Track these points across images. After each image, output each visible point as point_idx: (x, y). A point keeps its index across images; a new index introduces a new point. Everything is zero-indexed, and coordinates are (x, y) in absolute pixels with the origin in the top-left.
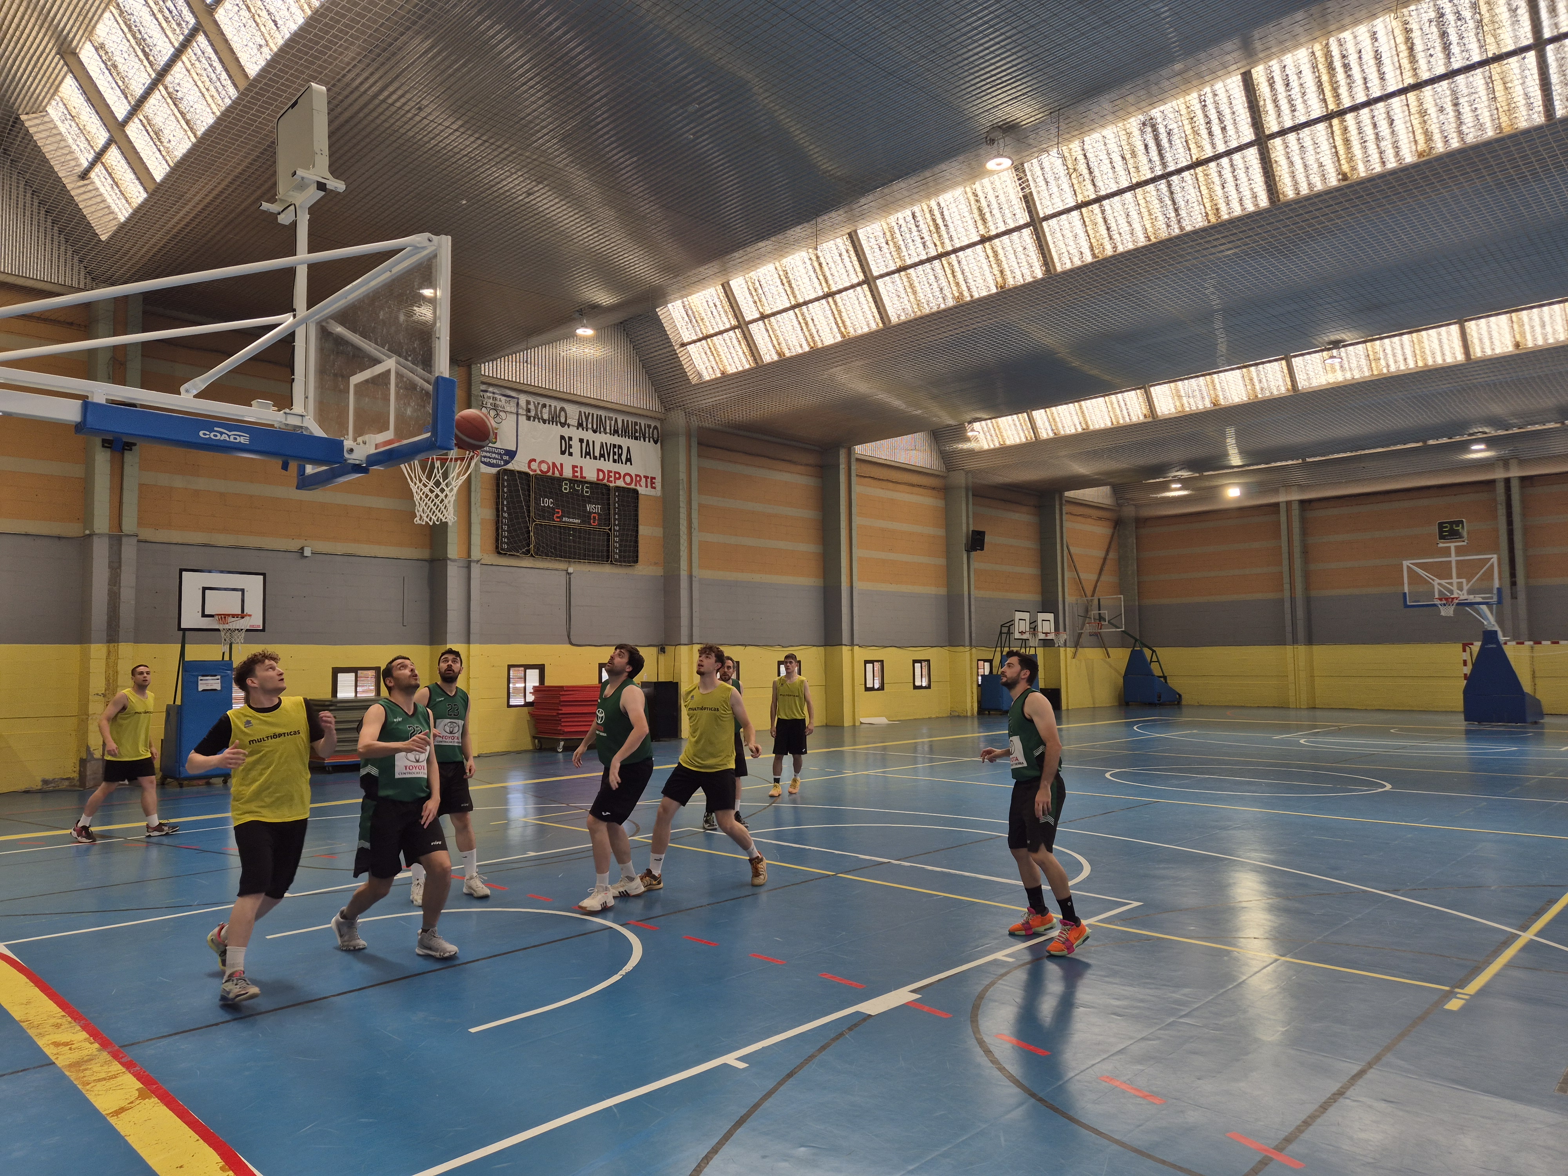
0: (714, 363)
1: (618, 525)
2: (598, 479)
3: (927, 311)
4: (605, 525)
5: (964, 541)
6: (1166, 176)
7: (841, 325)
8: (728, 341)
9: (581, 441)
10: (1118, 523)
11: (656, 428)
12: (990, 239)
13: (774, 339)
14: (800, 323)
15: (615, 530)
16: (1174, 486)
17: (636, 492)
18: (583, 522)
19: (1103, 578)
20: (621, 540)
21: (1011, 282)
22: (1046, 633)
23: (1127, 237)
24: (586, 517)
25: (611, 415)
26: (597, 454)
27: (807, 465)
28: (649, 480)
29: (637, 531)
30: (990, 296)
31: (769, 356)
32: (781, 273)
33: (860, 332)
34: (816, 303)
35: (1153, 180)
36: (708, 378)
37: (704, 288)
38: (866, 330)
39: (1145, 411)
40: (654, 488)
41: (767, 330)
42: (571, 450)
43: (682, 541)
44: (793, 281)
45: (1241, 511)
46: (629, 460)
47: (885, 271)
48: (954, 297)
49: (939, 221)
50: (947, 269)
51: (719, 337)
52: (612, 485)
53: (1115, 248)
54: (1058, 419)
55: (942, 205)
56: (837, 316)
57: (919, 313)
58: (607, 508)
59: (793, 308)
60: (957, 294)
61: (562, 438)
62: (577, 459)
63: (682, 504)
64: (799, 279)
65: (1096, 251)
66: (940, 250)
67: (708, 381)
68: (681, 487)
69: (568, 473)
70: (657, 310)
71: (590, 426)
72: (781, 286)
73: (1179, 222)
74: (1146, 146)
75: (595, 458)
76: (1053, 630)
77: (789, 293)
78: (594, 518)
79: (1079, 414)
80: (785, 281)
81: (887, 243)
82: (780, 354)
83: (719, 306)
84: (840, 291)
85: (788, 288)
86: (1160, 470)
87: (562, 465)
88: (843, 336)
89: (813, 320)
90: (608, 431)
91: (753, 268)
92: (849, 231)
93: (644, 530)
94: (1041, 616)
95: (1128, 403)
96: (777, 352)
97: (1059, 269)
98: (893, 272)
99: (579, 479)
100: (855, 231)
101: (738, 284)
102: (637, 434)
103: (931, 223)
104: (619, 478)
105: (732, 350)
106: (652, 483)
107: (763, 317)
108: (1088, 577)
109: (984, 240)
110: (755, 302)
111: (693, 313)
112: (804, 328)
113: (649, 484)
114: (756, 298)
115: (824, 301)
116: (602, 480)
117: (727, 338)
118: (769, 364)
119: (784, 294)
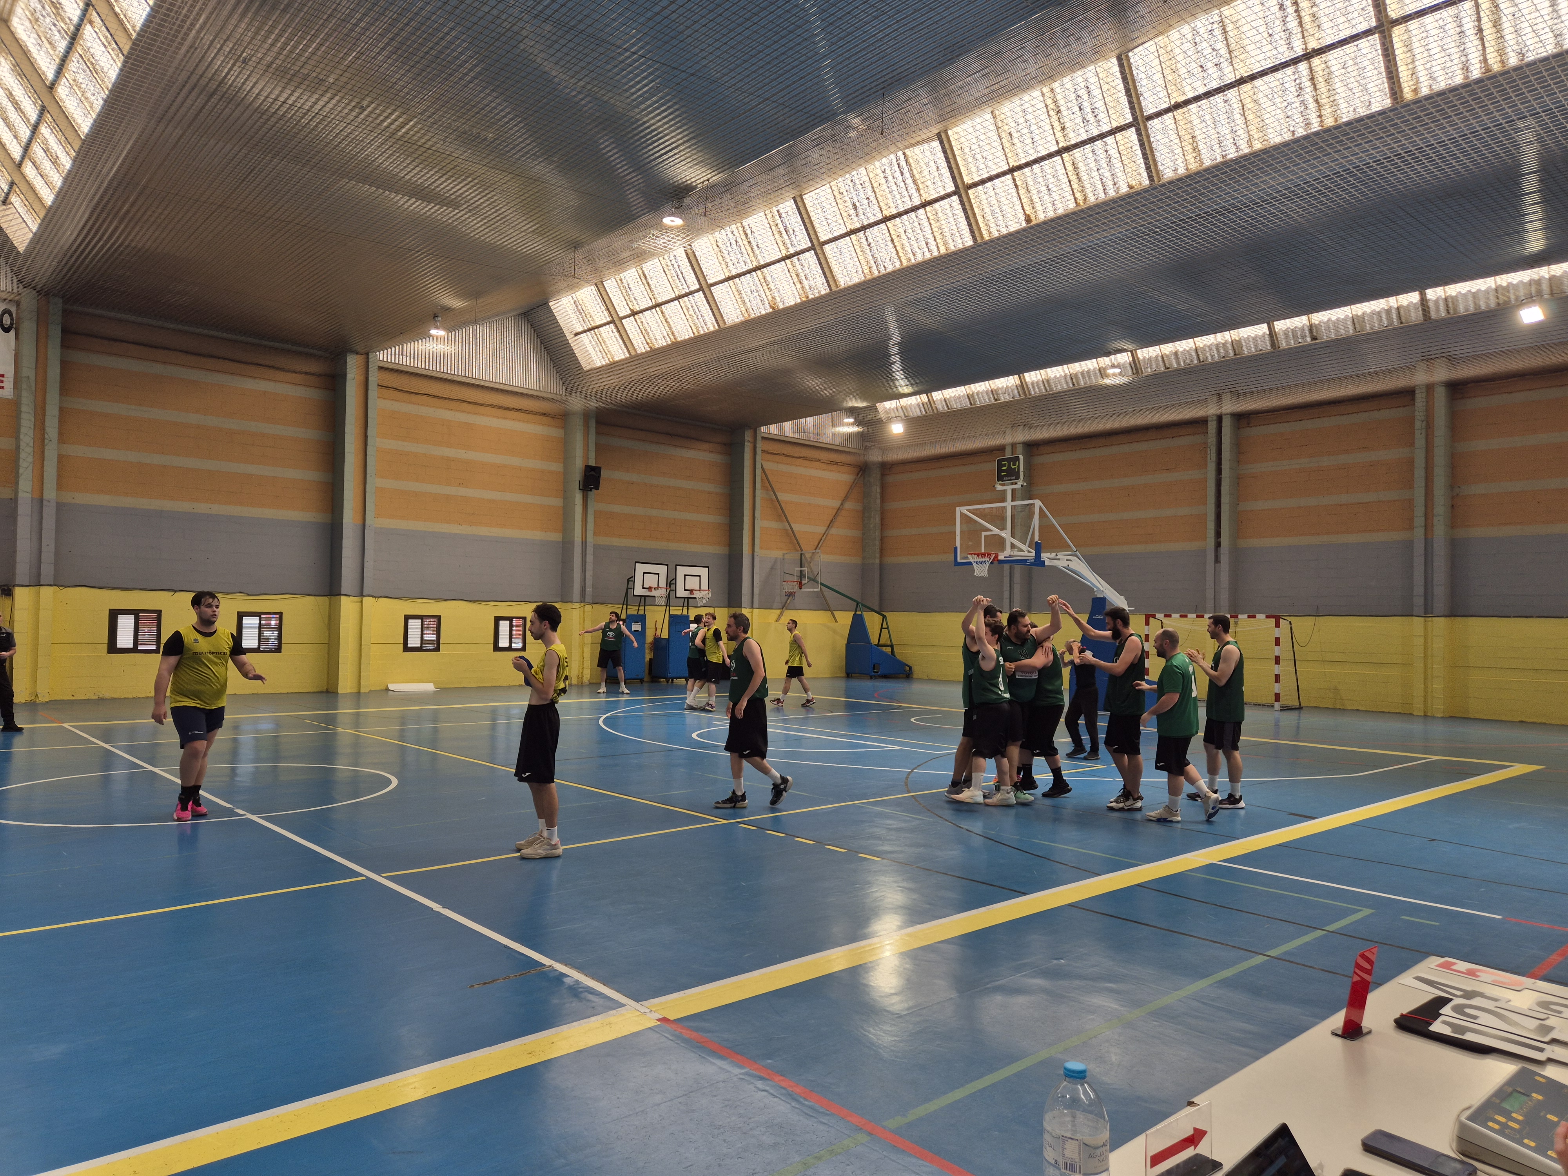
5: (579, 478)
10: (863, 469)
19: (833, 531)
22: (692, 591)
76: (705, 587)
94: (683, 571)
108: (808, 528)
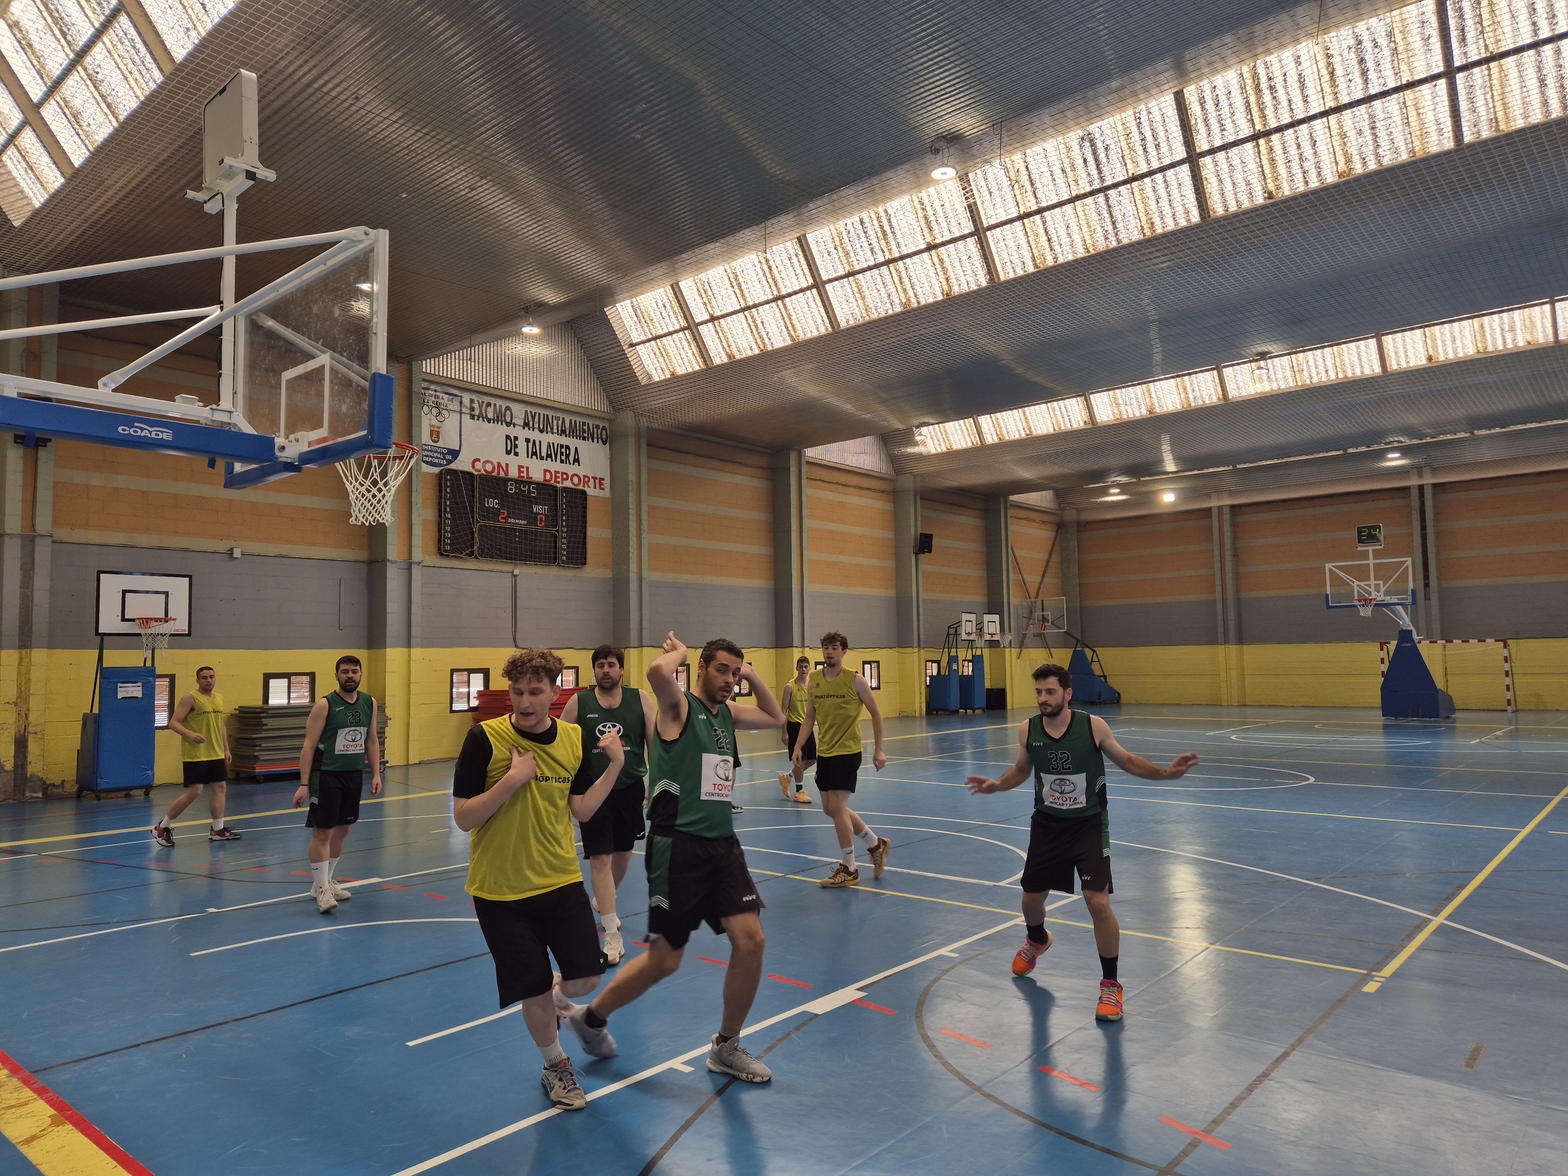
0: (663, 364)
1: (566, 526)
2: (545, 480)
3: (875, 316)
4: (552, 526)
5: (912, 543)
6: (1104, 189)
7: (790, 328)
8: (678, 342)
9: (528, 440)
10: (1060, 527)
11: (604, 428)
12: (936, 247)
13: (723, 341)
14: (749, 325)
15: (562, 532)
16: (1113, 491)
17: (584, 493)
18: (529, 523)
19: (1046, 580)
20: (568, 542)
21: (956, 290)
22: (992, 635)
23: (1067, 248)
24: (532, 518)
25: (558, 415)
26: (544, 454)
27: (758, 467)
28: (597, 481)
29: (585, 533)
30: (936, 303)
31: (719, 358)
32: (731, 275)
33: (809, 336)
34: (766, 306)
35: (1092, 193)
36: (657, 379)
37: (653, 289)
38: (815, 334)
39: (1085, 417)
40: (603, 489)
41: (717, 332)
42: (517, 450)
43: (631, 543)
44: (743, 284)
45: (1177, 516)
46: (577, 460)
47: (835, 275)
48: (901, 303)
49: (887, 228)
50: (894, 275)
51: (669, 338)
52: (559, 485)
53: (1056, 258)
54: (1002, 425)
55: (890, 212)
56: (787, 319)
57: (867, 318)
58: (554, 509)
59: (742, 310)
60: (904, 301)
61: (508, 437)
62: (523, 459)
63: (631, 506)
64: (749, 282)
65: (1038, 262)
66: (888, 256)
67: (658, 382)
68: (630, 488)
69: (513, 473)
70: (606, 309)
71: (536, 426)
72: (731, 289)
73: (1116, 234)
74: (1085, 161)
75: (542, 458)
76: (998, 631)
77: (739, 295)
78: (541, 519)
79: (1023, 420)
80: (734, 283)
81: (836, 248)
82: (729, 356)
83: (668, 307)
84: (789, 295)
85: (737, 291)
86: (1099, 475)
87: (507, 465)
88: (793, 339)
89: (762, 323)
90: (555, 431)
91: (702, 270)
92: (797, 235)
93: (592, 532)
94: (987, 618)
95: (1069, 409)
96: (727, 354)
97: (1003, 278)
98: (841, 277)
99: (525, 479)
100: (804, 236)
101: (687, 285)
102: (586, 435)
103: (879, 230)
104: (567, 479)
105: (682, 352)
106: (601, 484)
107: (713, 319)
108: (1032, 579)
109: (930, 248)
110: (705, 304)
111: (642, 312)
112: (754, 331)
113: (598, 485)
114: (705, 300)
115: (773, 304)
116: (549, 481)
117: (677, 340)
118: (719, 366)
119: (733, 296)
